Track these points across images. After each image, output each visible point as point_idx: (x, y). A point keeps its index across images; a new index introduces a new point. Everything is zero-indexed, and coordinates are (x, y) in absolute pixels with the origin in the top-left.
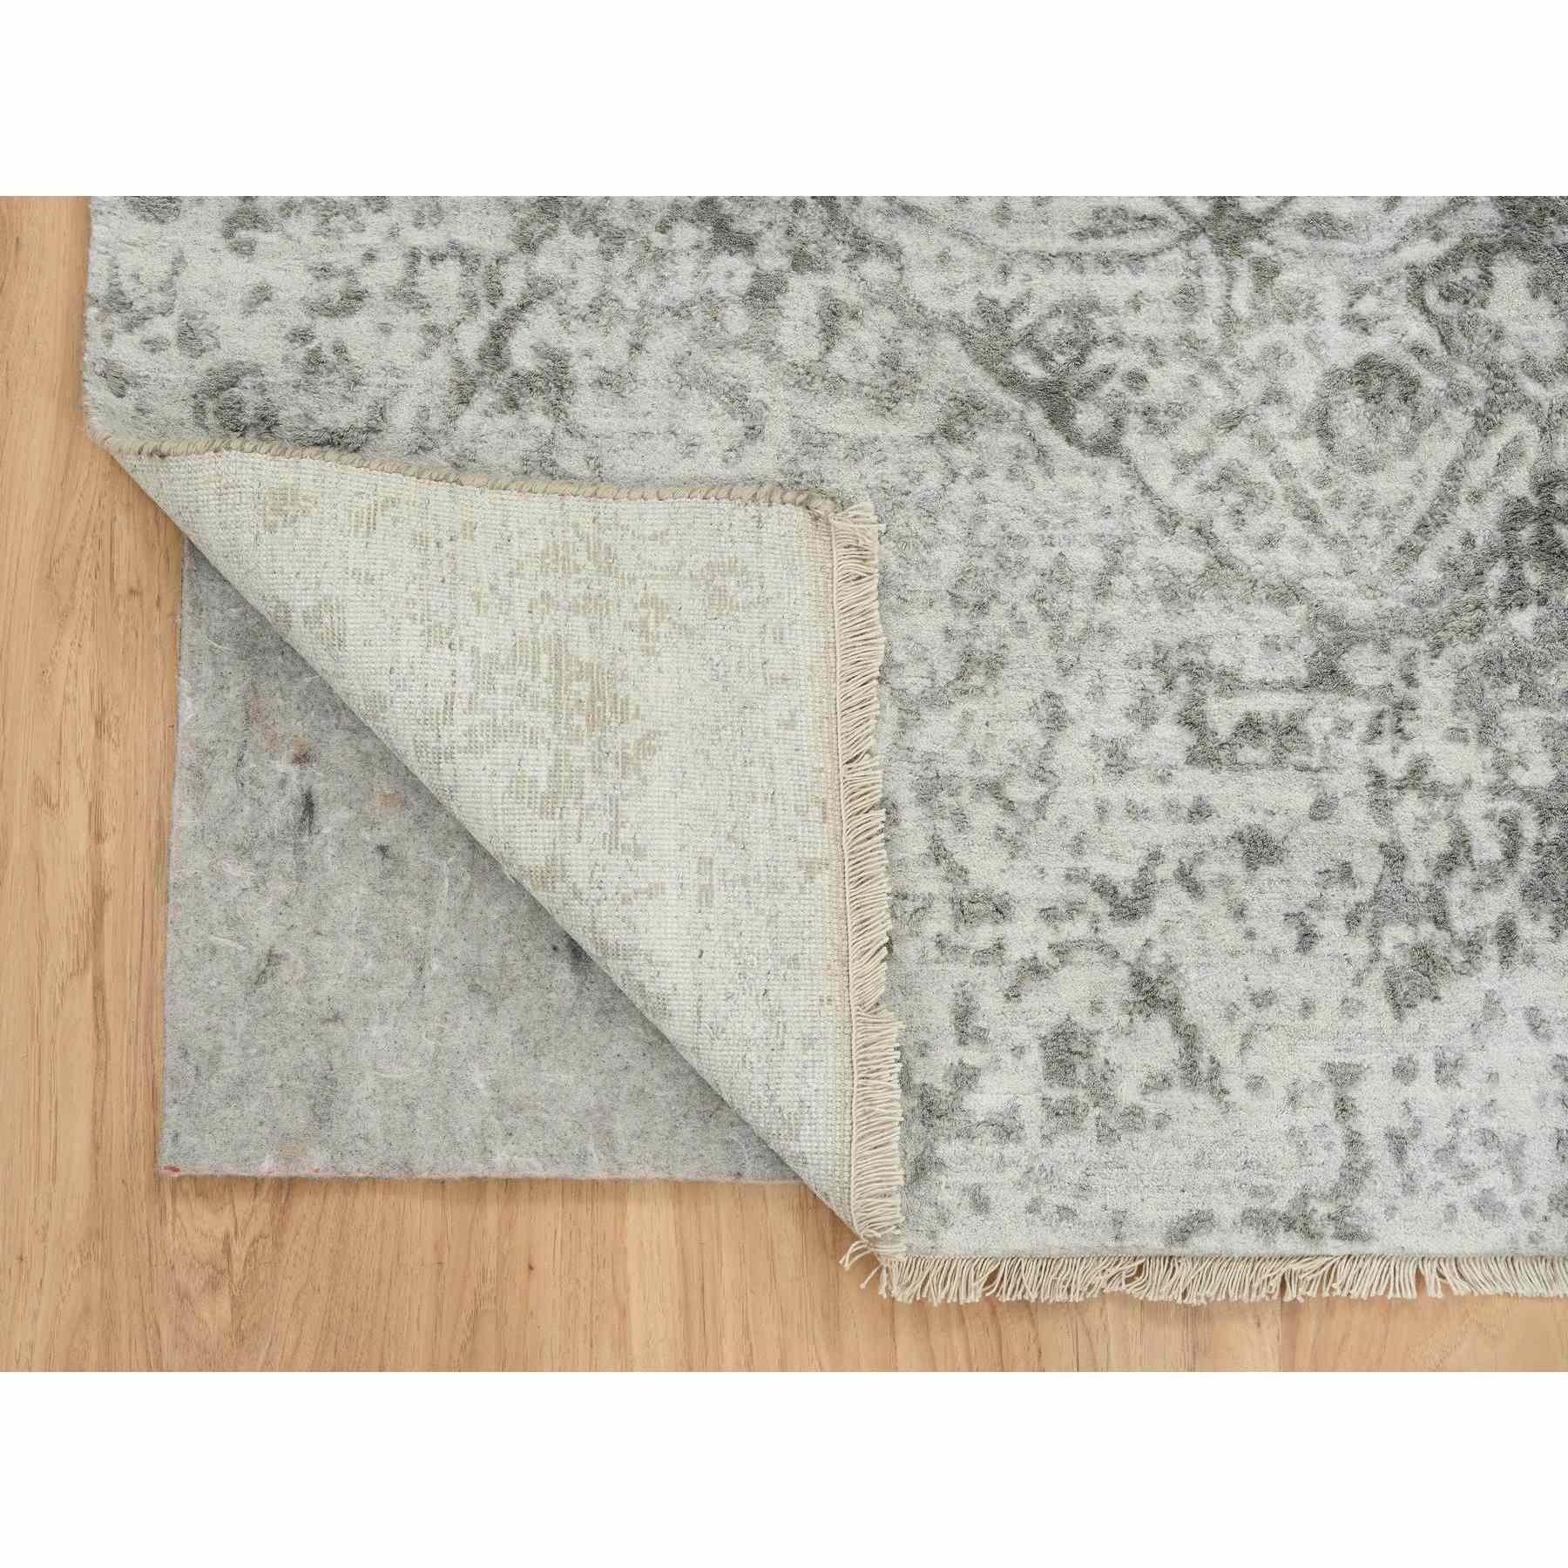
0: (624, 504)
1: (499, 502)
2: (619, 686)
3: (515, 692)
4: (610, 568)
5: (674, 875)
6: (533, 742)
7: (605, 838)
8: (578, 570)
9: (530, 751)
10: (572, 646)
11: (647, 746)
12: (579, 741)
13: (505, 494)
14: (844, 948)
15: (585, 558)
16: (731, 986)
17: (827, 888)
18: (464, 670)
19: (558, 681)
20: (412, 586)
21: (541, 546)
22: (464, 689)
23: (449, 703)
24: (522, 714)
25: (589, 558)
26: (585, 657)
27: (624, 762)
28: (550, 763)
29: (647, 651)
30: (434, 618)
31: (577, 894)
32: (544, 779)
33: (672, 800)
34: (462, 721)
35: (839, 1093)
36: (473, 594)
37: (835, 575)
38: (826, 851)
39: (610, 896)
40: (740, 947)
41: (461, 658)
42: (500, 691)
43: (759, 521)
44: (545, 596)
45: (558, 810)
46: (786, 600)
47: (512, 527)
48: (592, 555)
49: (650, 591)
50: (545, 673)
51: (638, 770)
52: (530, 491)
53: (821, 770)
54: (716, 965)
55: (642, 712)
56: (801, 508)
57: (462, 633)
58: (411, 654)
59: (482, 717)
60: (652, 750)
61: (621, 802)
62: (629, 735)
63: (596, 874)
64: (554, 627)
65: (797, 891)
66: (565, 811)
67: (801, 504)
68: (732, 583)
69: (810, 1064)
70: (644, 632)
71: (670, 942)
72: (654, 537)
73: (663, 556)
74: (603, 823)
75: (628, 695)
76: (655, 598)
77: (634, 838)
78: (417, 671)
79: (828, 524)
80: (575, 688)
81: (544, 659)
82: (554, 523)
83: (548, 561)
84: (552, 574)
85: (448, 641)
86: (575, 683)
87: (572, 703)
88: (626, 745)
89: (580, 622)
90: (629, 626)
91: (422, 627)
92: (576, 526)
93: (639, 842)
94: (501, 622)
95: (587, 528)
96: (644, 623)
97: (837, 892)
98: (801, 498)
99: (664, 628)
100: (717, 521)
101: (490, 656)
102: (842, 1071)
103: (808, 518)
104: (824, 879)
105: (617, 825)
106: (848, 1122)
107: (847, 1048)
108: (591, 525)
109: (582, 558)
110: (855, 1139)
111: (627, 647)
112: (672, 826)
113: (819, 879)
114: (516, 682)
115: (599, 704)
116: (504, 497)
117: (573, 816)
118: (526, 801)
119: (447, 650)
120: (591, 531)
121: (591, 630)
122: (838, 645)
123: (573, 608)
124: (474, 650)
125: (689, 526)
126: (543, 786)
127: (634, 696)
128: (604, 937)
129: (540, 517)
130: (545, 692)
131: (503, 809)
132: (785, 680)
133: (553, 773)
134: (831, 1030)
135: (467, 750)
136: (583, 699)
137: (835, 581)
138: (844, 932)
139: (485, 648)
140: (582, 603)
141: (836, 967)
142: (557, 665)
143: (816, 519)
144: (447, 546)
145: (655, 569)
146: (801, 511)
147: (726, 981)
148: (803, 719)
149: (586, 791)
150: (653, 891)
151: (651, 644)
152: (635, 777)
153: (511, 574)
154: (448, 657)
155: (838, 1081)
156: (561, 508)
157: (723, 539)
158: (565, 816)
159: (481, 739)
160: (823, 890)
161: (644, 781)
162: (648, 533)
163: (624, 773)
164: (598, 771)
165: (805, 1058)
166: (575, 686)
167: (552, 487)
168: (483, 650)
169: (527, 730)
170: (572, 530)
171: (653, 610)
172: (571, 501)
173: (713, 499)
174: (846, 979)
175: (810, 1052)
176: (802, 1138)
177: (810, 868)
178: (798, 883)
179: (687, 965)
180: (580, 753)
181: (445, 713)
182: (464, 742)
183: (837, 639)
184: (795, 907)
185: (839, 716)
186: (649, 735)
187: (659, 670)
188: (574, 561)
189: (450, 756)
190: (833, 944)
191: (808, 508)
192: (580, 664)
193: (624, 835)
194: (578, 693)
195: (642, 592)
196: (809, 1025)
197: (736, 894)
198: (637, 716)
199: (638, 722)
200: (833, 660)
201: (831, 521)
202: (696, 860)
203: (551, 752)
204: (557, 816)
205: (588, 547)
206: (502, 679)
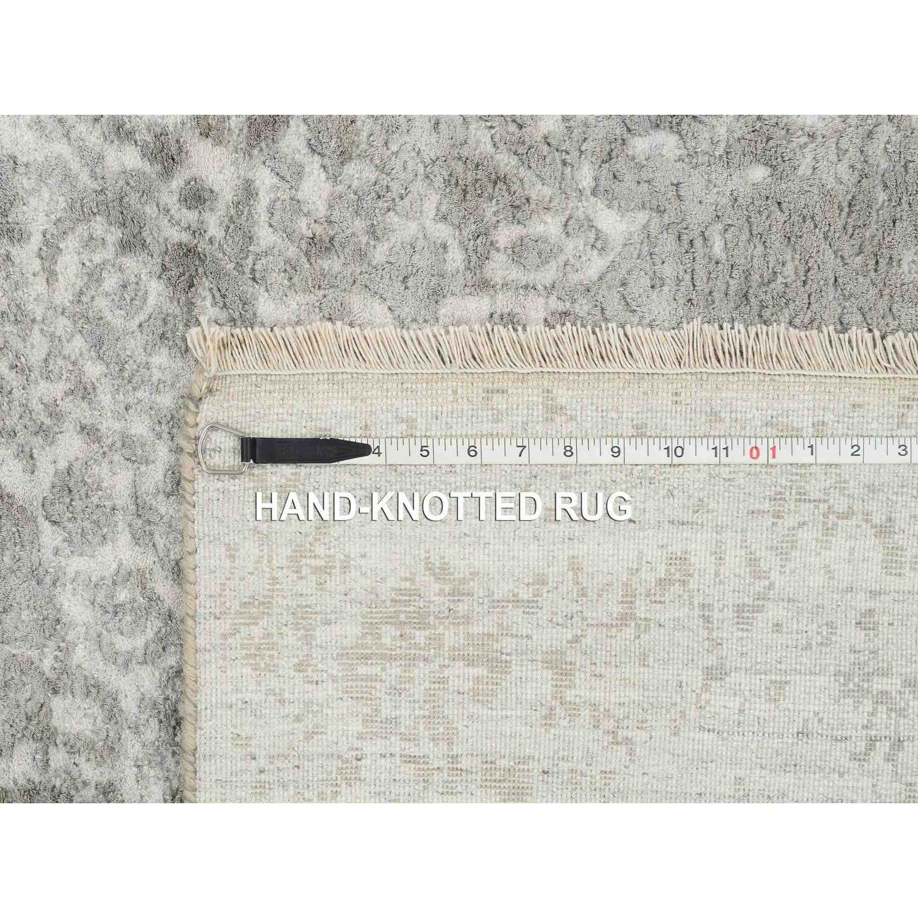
0: (201, 589)
1: (209, 711)
2: (383, 597)
3: (398, 699)
4: (264, 603)
5: (561, 547)
6: (443, 681)
7: (528, 613)
8: (269, 635)
9: (451, 683)
10: (347, 642)
11: (441, 572)
12: (440, 637)
13: (201, 706)
14: (627, 377)
15: (256, 628)
16: (661, 492)
17: (570, 392)
18: (379, 746)
19: (383, 657)
20: (306, 795)
21: (247, 671)
22: (397, 746)
23: (410, 759)
24: (418, 692)
25: (256, 624)
26: (358, 630)
27: (457, 594)
28: (461, 664)
29: (345, 568)
30: (334, 775)
31: (576, 640)
32: (476, 670)
33: (491, 547)
34: (426, 748)
35: (761, 388)
36: (306, 738)
37: (264, 372)
38: (535, 392)
39: (579, 608)
40: (626, 482)
41: (368, 748)
42: (398, 713)
43: (214, 450)
44: (300, 667)
45: (504, 657)
46: (289, 424)
47: (232, 698)
48: (254, 620)
49: (285, 562)
50: (377, 670)
51: (463, 581)
52: (196, 682)
53: (455, 392)
54: (642, 506)
55: (408, 575)
56: (201, 407)
57: (346, 748)
58: (367, 794)
59: (421, 729)
60: (444, 568)
61: (496, 597)
62: (432, 588)
63: (560, 620)
64: (329, 660)
65: (574, 424)
66: (504, 651)
67: (197, 407)
68: (274, 479)
69: (733, 415)
70: (326, 570)
71: (621, 552)
72: (232, 557)
73: (250, 549)
74: (515, 615)
75: (392, 589)
76: (290, 558)
77: (528, 585)
78: (383, 789)
79: (215, 378)
80: (389, 640)
81: (362, 670)
82: (224, 658)
83: (263, 665)
84: (276, 661)
85: (354, 762)
86: (383, 640)
87: (403, 643)
88: (441, 592)
89: (321, 634)
90: (320, 585)
91: (344, 785)
92: (224, 636)
93: (531, 581)
94: (330, 712)
95: (225, 626)
96: (317, 570)
97: (574, 381)
98: (192, 407)
99: (320, 550)
100: (215, 495)
101: (365, 721)
102: (740, 383)
103: (209, 399)
104: (563, 395)
105: (517, 601)
106: (787, 378)
107: (720, 378)
108: (221, 621)
109: (256, 631)
110: (802, 372)
111: (341, 588)
112: (516, 547)
113: (562, 401)
114: (388, 697)
115: (402, 617)
116: (203, 707)
117: (508, 644)
118: (494, 687)
119: (363, 761)
120: (230, 621)
121: (328, 623)
122: (330, 371)
123: (308, 639)
124: (360, 737)
125: (221, 522)
126: (482, 671)
127: (391, 582)
128: (615, 615)
129: (219, 671)
130: (395, 670)
131: (502, 709)
132: (366, 426)
133: (471, 662)
134: (704, 394)
135: (450, 743)
136: (398, 633)
137: (269, 372)
138: (612, 376)
139: (357, 727)
140: (302, 631)
141: (645, 385)
142: (367, 657)
143: (210, 391)
144: (262, 762)
145: (262, 557)
146: (204, 407)
147: (657, 498)
148: (405, 409)
149: (486, 631)
150: (575, 567)
151: (338, 564)
152: (471, 583)
153: (282, 702)
154: (369, 762)
155: (750, 387)
156: (209, 651)
157: (232, 488)
158: (509, 651)
159: (441, 730)
160: (572, 397)
161: (474, 574)
162: (227, 563)
163: (468, 594)
164: (467, 620)
165: (728, 420)
166: (387, 640)
167: (191, 662)
168: (360, 728)
169: (432, 686)
170: (230, 641)
171: (304, 561)
172: (201, 642)
173: (195, 498)
174: (655, 377)
175: (723, 415)
176: (800, 425)
177: (553, 410)
178: (567, 422)
179: (641, 534)
180: (451, 637)
181: (419, 763)
182: (443, 746)
183: (325, 371)
184: (589, 425)
185: (399, 371)
186: (429, 568)
187: (363, 556)
188: (260, 638)
189: (454, 758)
190: (624, 388)
191: (201, 399)
192: (364, 635)
193: (525, 594)
194: (393, 638)
195: (285, 571)
196: (698, 415)
197: (577, 485)
198: (411, 580)
199: (417, 579)
200: (345, 376)
201: (212, 375)
202: (548, 525)
203: (452, 664)
204: (508, 658)
205: (244, 624)
206: (386, 711)
